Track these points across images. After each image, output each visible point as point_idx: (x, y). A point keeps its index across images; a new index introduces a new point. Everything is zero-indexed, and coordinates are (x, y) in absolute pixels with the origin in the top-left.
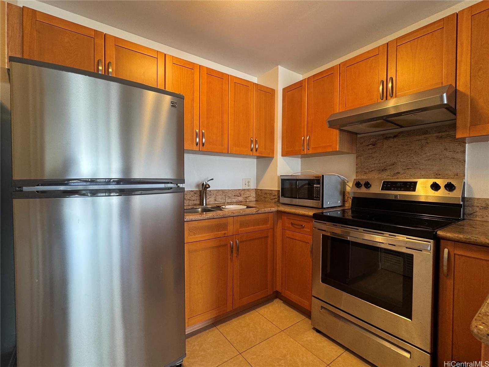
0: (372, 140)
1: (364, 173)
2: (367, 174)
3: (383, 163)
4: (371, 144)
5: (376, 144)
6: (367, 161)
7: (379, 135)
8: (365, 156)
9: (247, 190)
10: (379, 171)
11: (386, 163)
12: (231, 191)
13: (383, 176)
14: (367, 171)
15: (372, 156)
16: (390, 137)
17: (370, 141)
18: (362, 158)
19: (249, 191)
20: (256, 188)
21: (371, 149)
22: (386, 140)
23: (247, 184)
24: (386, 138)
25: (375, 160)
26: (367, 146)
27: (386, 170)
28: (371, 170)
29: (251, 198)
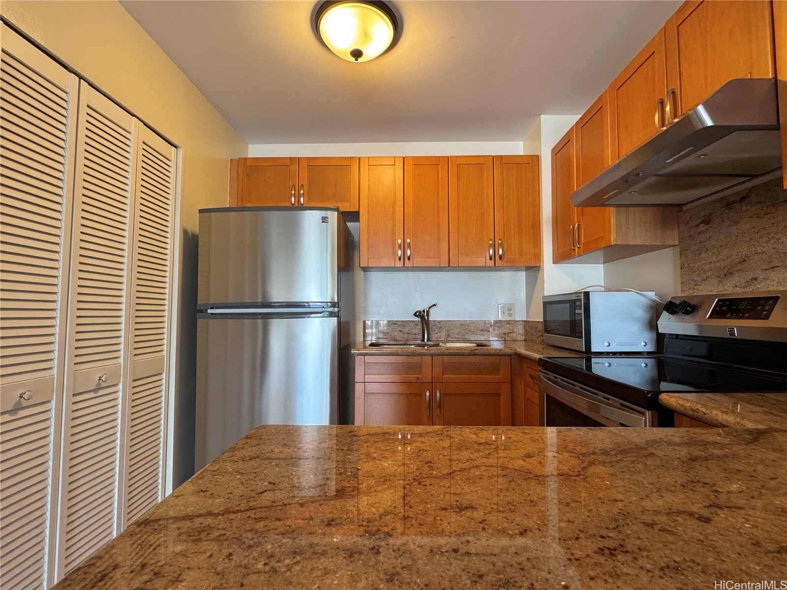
0: (703, 214)
1: (693, 283)
2: (699, 285)
3: (724, 260)
4: (701, 223)
5: (711, 220)
6: (697, 258)
7: (714, 202)
8: (694, 248)
9: (506, 322)
10: (719, 277)
11: (729, 260)
12: (475, 322)
13: (726, 287)
14: (699, 279)
15: (705, 247)
16: (735, 202)
17: (700, 216)
18: (689, 252)
19: (510, 323)
20: (525, 320)
21: (703, 232)
22: (728, 209)
23: (507, 312)
24: (727, 205)
25: (710, 254)
26: (695, 228)
27: (731, 274)
28: (705, 278)
29: (514, 335)
